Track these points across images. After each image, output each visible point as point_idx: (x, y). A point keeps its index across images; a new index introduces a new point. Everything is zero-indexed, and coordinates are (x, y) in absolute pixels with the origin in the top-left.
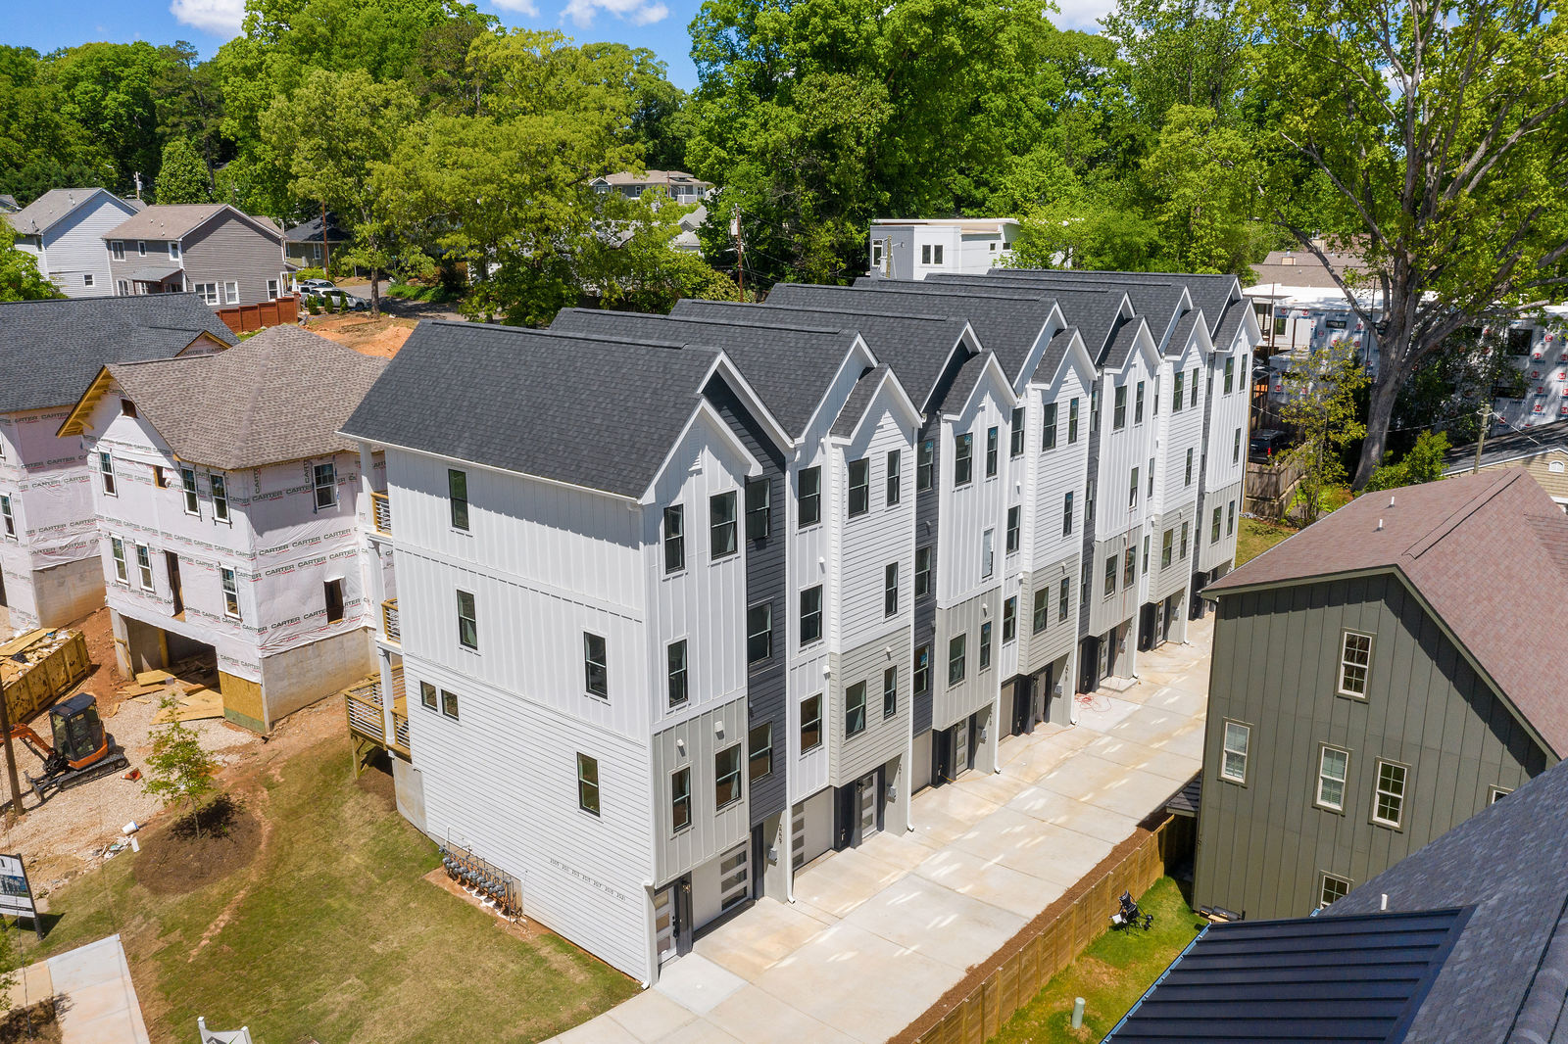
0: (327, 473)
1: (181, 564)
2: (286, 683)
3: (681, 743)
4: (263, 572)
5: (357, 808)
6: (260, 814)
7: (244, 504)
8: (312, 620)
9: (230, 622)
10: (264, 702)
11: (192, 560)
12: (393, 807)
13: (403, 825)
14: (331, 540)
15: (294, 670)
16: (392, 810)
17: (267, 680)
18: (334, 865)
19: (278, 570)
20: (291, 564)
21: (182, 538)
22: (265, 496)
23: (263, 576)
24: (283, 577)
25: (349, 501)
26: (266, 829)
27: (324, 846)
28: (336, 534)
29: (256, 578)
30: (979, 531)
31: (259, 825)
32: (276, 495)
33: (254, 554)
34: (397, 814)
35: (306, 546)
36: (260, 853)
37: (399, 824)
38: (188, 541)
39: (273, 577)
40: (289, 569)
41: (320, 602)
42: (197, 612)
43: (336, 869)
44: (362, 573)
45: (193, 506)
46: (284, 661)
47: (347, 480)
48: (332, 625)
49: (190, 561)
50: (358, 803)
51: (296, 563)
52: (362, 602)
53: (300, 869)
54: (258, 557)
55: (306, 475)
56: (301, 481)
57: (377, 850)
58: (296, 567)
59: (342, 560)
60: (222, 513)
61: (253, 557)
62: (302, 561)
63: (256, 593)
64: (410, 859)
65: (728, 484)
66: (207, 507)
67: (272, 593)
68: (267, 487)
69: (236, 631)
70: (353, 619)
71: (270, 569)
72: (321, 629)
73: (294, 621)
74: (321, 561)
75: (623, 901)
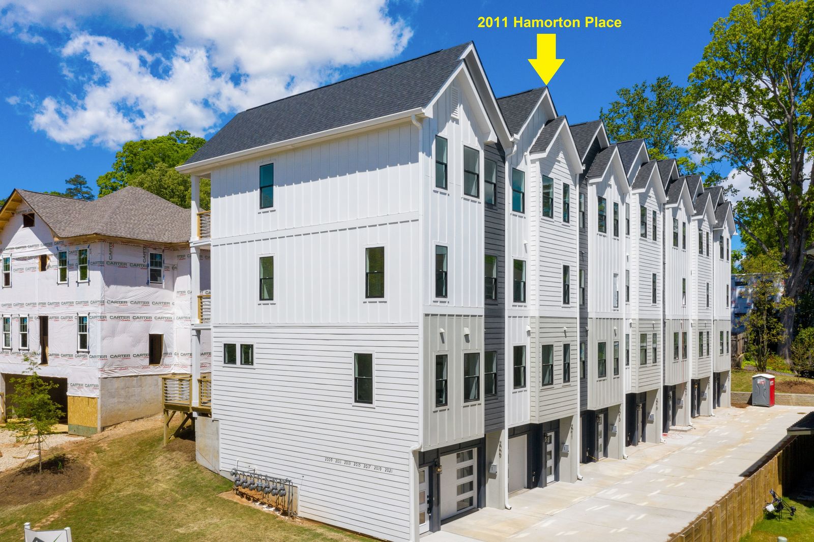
0: (158, 260)
1: (50, 323)
2: (116, 400)
3: (442, 330)
4: (108, 315)
5: (165, 460)
6: (90, 463)
7: (100, 265)
8: (138, 359)
9: (81, 356)
10: (99, 412)
11: (58, 318)
12: (193, 459)
13: (200, 469)
14: (157, 306)
15: (122, 392)
16: (192, 461)
17: (102, 395)
18: (146, 489)
19: (119, 317)
20: (128, 315)
21: (53, 303)
22: (115, 263)
23: (108, 318)
24: (121, 323)
25: (170, 283)
26: (93, 471)
27: (138, 480)
28: (160, 303)
29: (103, 318)
30: (611, 272)
31: (89, 469)
32: (123, 265)
33: (104, 302)
34: (196, 463)
35: (139, 305)
36: (88, 483)
37: (197, 468)
38: (57, 304)
39: (115, 321)
40: (126, 319)
41: (145, 347)
42: (57, 355)
43: (146, 492)
44: (175, 335)
45: (63, 277)
46: (117, 384)
47: (171, 268)
48: (152, 366)
49: (56, 318)
50: (166, 457)
51: (131, 316)
52: (173, 356)
53: (119, 492)
54: (106, 304)
55: (144, 257)
56: (140, 261)
57: (180, 482)
58: (131, 319)
59: (162, 322)
60: (84, 276)
61: (103, 303)
62: (136, 315)
63: (102, 329)
64: (206, 486)
65: (475, 144)
66: (74, 275)
67: (113, 333)
68: (118, 257)
69: (84, 362)
70: (168, 366)
71: (114, 315)
72: (144, 367)
73: (126, 356)
74: (148, 319)
75: (390, 473)
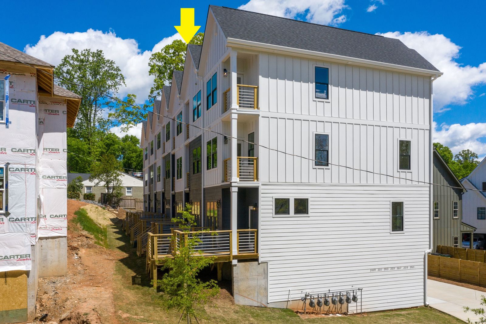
75: (413, 268)
